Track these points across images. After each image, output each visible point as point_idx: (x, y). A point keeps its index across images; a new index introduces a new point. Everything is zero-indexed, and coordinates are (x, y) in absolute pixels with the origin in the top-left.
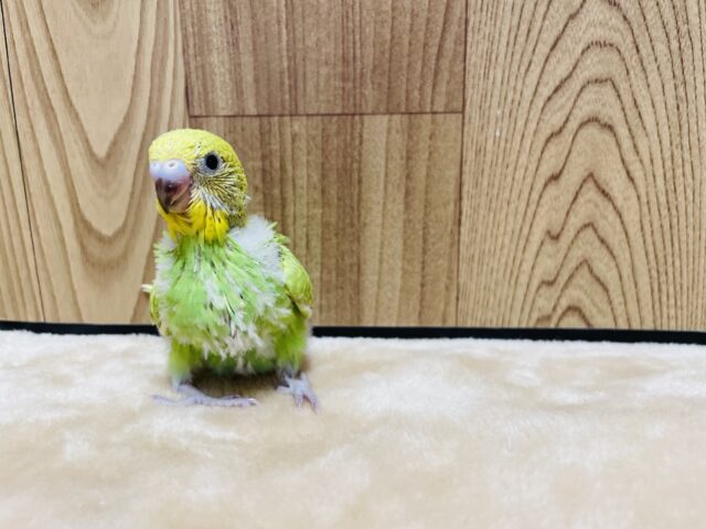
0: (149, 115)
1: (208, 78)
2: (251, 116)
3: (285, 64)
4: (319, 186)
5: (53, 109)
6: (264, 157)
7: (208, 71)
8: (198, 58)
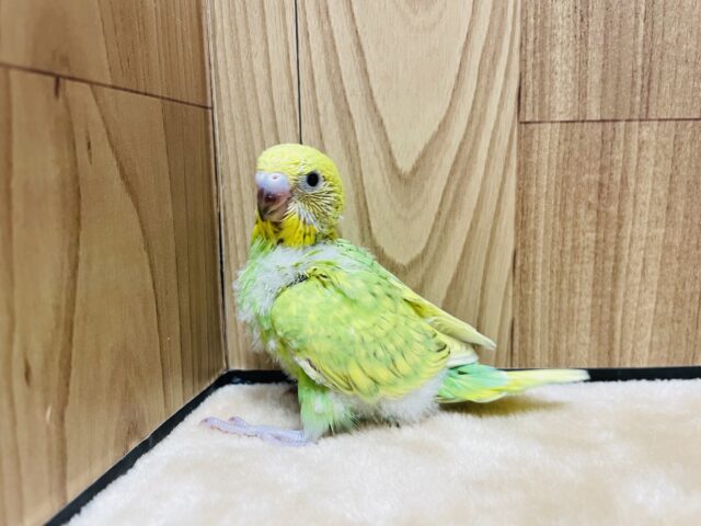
0: (470, 122)
1: (547, 77)
2: (593, 121)
3: (640, 61)
4: (664, 202)
6: (602, 169)
7: (547, 69)
8: (538, 55)
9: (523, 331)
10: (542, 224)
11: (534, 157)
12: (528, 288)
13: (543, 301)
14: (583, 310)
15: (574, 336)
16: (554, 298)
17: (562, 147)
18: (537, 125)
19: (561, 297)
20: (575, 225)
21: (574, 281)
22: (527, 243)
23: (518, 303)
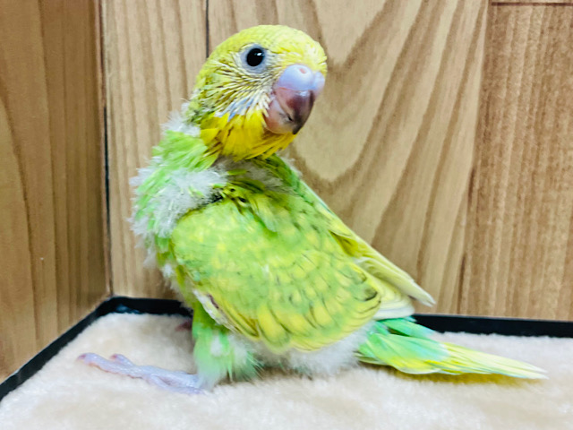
9: (476, 271)
10: (511, 137)
11: (507, 51)
12: (487, 217)
13: (505, 235)
14: (556, 248)
15: (542, 280)
16: (520, 232)
17: (546, 37)
18: (515, 8)
19: (528, 230)
20: (555, 140)
21: (548, 211)
22: (490, 161)
23: (472, 236)
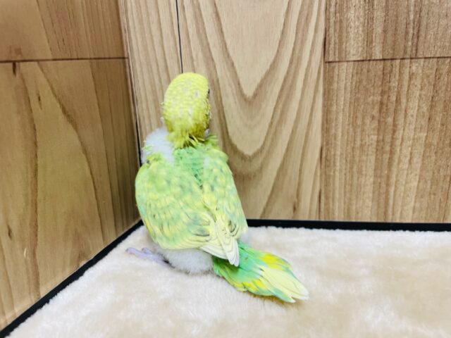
0: (291, 63)
1: (344, 30)
2: (377, 60)
3: (412, 17)
4: (427, 114)
5: (213, 60)
6: (383, 93)
7: (344, 25)
8: (338, 15)
9: (327, 198)
10: (340, 130)
11: (335, 86)
12: (330, 171)
13: (340, 179)
14: (367, 185)
15: (361, 202)
16: (348, 178)
17: (355, 78)
18: (337, 64)
19: (352, 177)
20: (363, 131)
21: (362, 166)
22: (330, 142)
23: (323, 180)
